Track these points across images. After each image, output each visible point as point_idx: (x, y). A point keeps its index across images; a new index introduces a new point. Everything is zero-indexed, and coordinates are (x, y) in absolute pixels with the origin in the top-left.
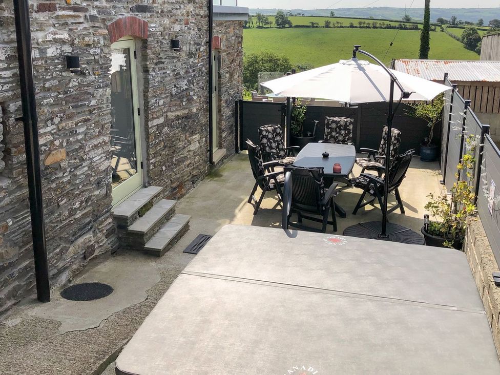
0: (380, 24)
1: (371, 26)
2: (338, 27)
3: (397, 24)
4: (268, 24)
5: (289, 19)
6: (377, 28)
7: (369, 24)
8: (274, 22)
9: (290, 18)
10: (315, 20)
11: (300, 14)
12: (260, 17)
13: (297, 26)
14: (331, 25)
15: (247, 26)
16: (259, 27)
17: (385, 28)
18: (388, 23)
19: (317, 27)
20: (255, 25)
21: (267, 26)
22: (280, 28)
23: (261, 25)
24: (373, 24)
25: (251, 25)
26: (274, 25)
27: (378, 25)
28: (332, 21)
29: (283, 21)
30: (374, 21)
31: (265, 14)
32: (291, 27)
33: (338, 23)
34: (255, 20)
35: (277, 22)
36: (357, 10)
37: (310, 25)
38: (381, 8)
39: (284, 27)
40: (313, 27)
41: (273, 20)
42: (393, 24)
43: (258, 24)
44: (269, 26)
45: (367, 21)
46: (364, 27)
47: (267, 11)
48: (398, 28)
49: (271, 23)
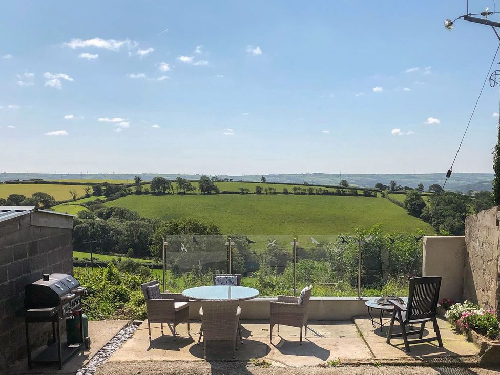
0: (316, 190)
1: (307, 191)
2: (271, 193)
3: (335, 190)
4: (191, 189)
5: (215, 185)
6: (314, 194)
7: (305, 190)
8: (198, 188)
9: (216, 184)
10: (244, 186)
11: (227, 180)
12: (181, 182)
13: (224, 193)
14: (263, 191)
15: (166, 192)
16: (180, 193)
17: (322, 194)
18: (326, 189)
19: (247, 193)
20: (176, 192)
21: (190, 192)
22: (205, 194)
23: (183, 191)
24: (309, 190)
25: (171, 191)
26: (198, 191)
27: (314, 191)
28: (265, 186)
29: (208, 186)
30: (310, 187)
31: (187, 179)
32: (217, 193)
33: (270, 188)
34: (175, 185)
35: (202, 188)
36: (288, 176)
37: (240, 191)
38: (315, 174)
39: (209, 193)
40: (243, 193)
41: (197, 185)
42: (330, 190)
43: (179, 190)
44: (192, 192)
45: (302, 187)
46: (299, 194)
47: (190, 176)
48: (336, 194)
49: (195, 189)
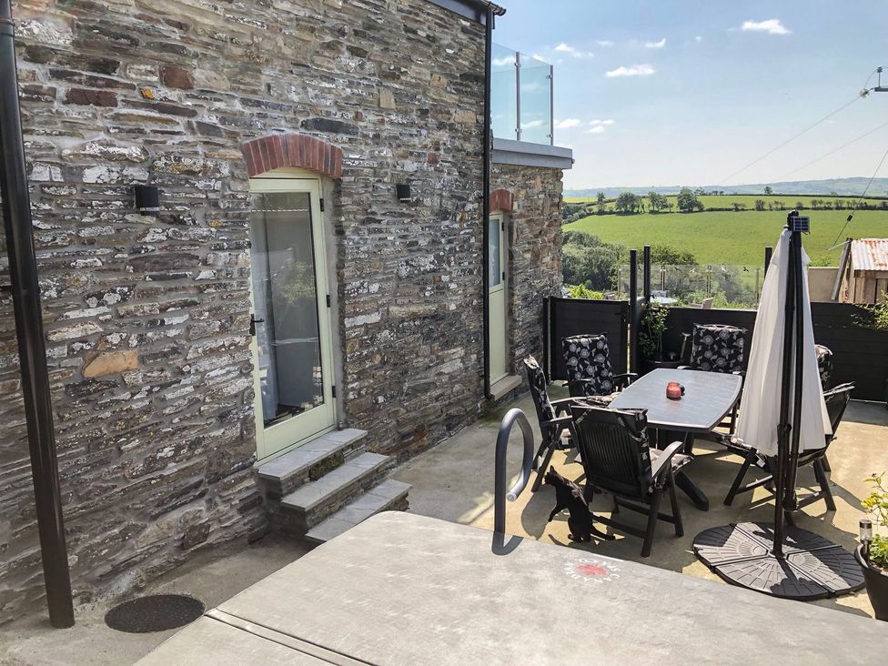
0: (848, 203)
1: (833, 206)
2: (777, 209)
3: (878, 203)
4: (666, 207)
5: (698, 200)
6: (844, 209)
7: (830, 203)
8: (676, 205)
9: (700, 199)
10: (739, 200)
11: (716, 192)
12: (654, 198)
13: (712, 210)
14: (766, 207)
15: (635, 211)
16: (652, 212)
17: (858, 209)
18: (863, 201)
19: (743, 210)
20: (647, 210)
21: (665, 210)
22: (684, 212)
23: (656, 209)
24: (837, 203)
25: (640, 209)
26: (676, 209)
27: (845, 205)
28: (768, 200)
29: (689, 203)
30: (840, 199)
31: (662, 194)
32: (701, 210)
33: (776, 203)
34: (646, 202)
35: (680, 203)
36: (809, 184)
37: (733, 207)
38: (851, 180)
39: (691, 211)
40: (737, 210)
41: (675, 201)
42: (870, 203)
43: (651, 208)
44: (667, 210)
45: (825, 200)
46: (821, 209)
47: (667, 189)
48: (879, 209)
49: (672, 206)
